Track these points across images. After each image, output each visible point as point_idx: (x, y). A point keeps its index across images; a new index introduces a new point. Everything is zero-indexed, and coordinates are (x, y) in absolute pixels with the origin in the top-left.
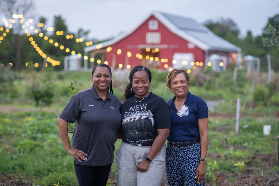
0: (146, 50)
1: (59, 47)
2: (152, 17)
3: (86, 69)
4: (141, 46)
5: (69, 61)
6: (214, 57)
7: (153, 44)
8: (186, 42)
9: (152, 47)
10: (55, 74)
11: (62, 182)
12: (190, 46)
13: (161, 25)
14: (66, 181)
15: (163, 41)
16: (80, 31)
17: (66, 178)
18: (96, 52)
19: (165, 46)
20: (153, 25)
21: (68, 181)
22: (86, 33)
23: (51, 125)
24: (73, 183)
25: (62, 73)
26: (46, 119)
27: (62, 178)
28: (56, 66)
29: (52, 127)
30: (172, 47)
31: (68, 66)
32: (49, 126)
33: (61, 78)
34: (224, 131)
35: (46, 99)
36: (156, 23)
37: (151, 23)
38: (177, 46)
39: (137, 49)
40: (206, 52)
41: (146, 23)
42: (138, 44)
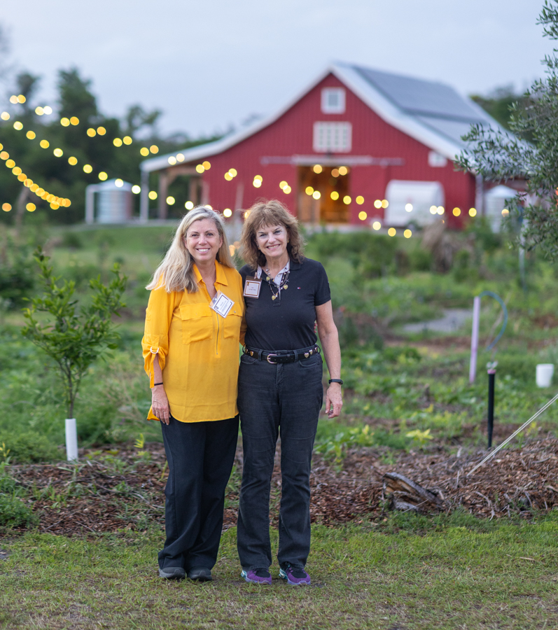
0: (313, 168)
1: (64, 160)
2: (330, 80)
3: (143, 220)
4: (299, 160)
5: (97, 196)
6: (500, 192)
7: (330, 154)
8: (425, 150)
9: (328, 161)
10: (56, 234)
11: (17, 448)
12: (435, 161)
13: (353, 100)
14: (25, 447)
15: (359, 146)
16: (134, 111)
17: (26, 443)
18: (173, 174)
19: (365, 160)
20: (333, 101)
21: (30, 448)
22: (151, 120)
23: (23, 354)
24: (40, 452)
25: (77, 230)
26: (14, 341)
27: (19, 442)
28: (61, 208)
29: (26, 359)
30: (384, 162)
31: (96, 212)
32: (18, 357)
33: (73, 244)
34: (446, 377)
35: (17, 292)
36: (340, 95)
37: (327, 95)
38: (398, 161)
39: (288, 167)
40: (479, 177)
41: (313, 95)
42: (290, 153)
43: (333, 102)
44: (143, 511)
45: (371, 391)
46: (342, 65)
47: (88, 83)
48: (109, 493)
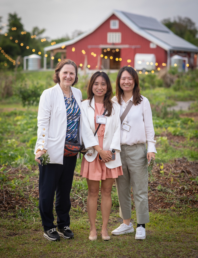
0: (107, 49)
2: (114, 17)
3: (45, 69)
4: (102, 46)
5: (27, 60)
6: (176, 57)
7: (113, 44)
8: (149, 42)
12: (152, 46)
13: (122, 24)
15: (124, 41)
16: (36, 29)
18: (55, 52)
19: (126, 46)
30: (133, 47)
31: (27, 67)
36: (117, 22)
37: (112, 22)
38: (138, 46)
39: (98, 49)
40: (168, 52)
41: (107, 22)
42: (99, 44)
43: (114, 25)
44: (175, 198)
45: (192, 137)
46: (117, 11)
47: (20, 19)
48: (155, 190)
